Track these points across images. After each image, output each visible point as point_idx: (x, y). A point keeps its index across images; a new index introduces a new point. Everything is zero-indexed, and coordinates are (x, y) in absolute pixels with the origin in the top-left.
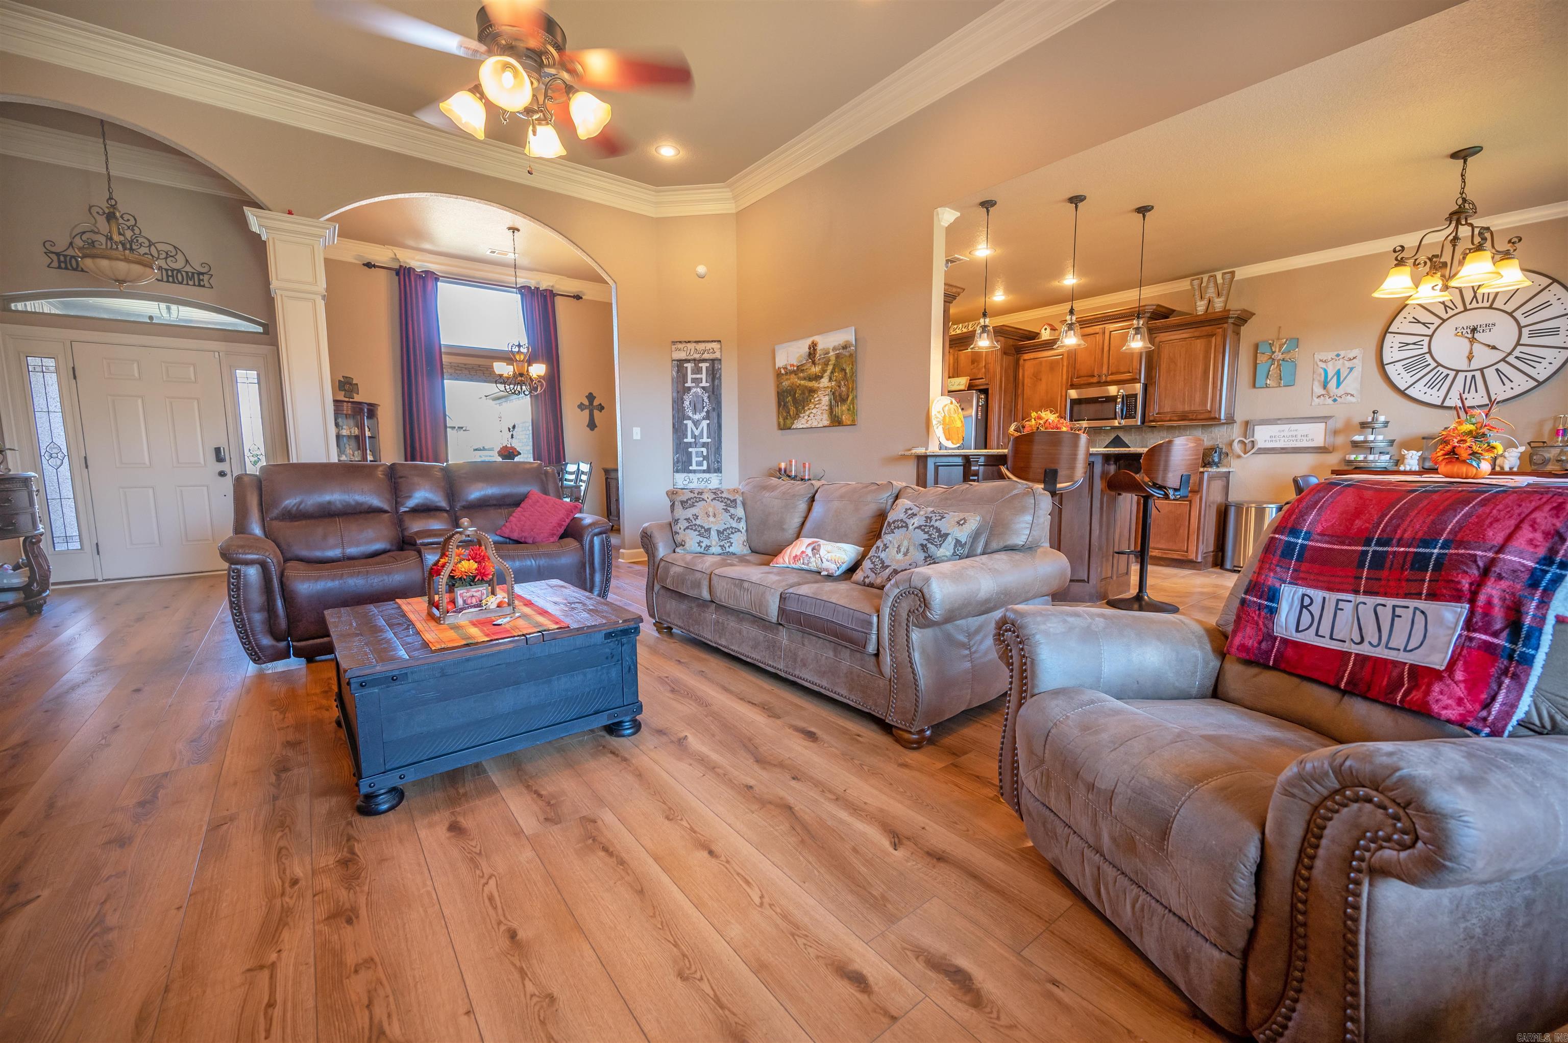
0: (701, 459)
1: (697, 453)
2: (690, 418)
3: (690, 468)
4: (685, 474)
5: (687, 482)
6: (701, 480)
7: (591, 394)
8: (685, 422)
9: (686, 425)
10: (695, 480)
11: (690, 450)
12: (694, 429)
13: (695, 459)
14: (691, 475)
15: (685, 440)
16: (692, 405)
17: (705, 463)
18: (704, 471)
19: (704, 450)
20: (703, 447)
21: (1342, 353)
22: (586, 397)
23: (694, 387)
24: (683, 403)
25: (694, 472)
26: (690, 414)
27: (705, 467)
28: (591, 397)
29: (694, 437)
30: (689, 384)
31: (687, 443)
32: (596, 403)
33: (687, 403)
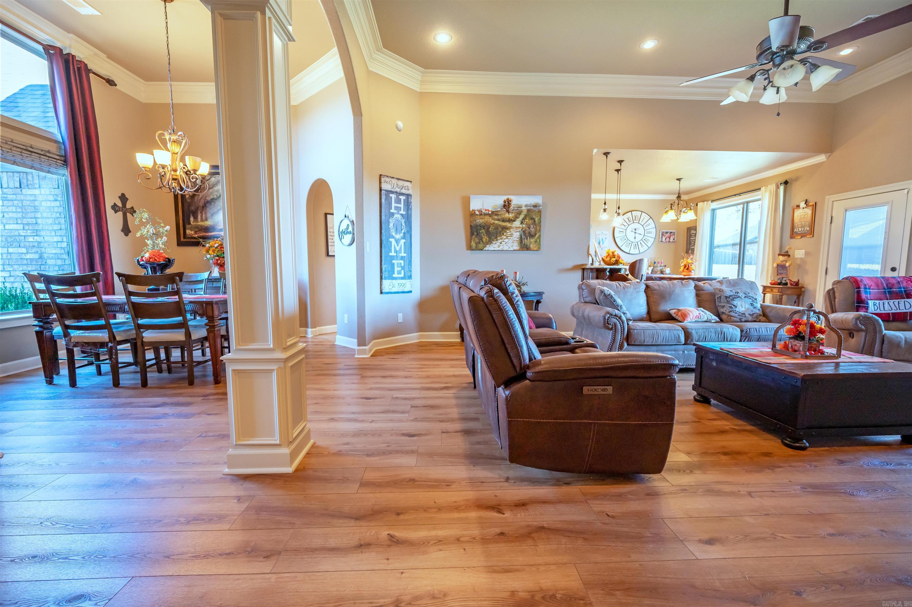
0: (400, 269)
1: (398, 264)
2: (393, 237)
3: (394, 276)
4: (390, 281)
5: (391, 287)
6: (400, 285)
7: (123, 195)
8: (390, 240)
9: (391, 242)
10: (397, 285)
11: (393, 261)
12: (396, 245)
13: (396, 269)
14: (394, 281)
15: (390, 254)
16: (395, 226)
17: (403, 271)
18: (402, 278)
19: (402, 262)
20: (401, 259)
21: (603, 232)
22: (119, 197)
23: (396, 213)
24: (389, 225)
25: (396, 278)
26: (394, 234)
27: (402, 275)
28: (123, 198)
29: (396, 251)
30: (393, 211)
31: (391, 256)
32: (128, 206)
33: (391, 225)
